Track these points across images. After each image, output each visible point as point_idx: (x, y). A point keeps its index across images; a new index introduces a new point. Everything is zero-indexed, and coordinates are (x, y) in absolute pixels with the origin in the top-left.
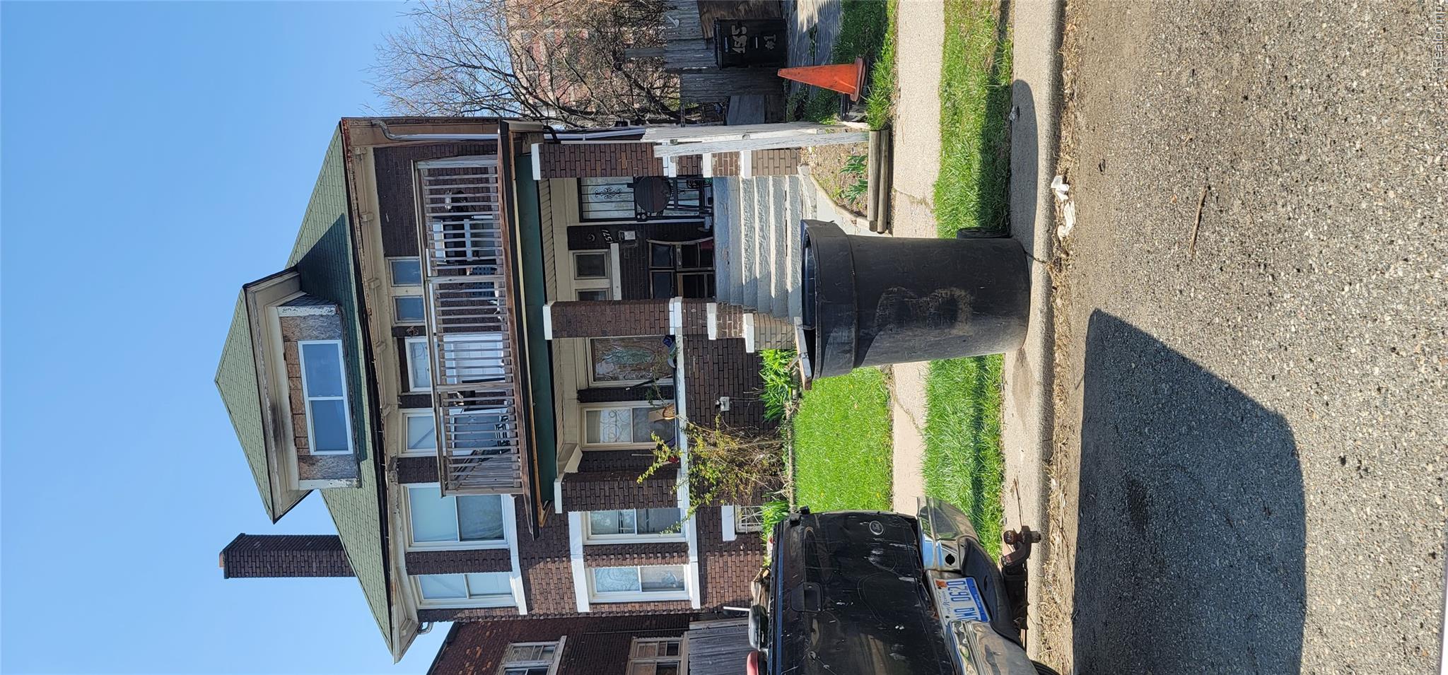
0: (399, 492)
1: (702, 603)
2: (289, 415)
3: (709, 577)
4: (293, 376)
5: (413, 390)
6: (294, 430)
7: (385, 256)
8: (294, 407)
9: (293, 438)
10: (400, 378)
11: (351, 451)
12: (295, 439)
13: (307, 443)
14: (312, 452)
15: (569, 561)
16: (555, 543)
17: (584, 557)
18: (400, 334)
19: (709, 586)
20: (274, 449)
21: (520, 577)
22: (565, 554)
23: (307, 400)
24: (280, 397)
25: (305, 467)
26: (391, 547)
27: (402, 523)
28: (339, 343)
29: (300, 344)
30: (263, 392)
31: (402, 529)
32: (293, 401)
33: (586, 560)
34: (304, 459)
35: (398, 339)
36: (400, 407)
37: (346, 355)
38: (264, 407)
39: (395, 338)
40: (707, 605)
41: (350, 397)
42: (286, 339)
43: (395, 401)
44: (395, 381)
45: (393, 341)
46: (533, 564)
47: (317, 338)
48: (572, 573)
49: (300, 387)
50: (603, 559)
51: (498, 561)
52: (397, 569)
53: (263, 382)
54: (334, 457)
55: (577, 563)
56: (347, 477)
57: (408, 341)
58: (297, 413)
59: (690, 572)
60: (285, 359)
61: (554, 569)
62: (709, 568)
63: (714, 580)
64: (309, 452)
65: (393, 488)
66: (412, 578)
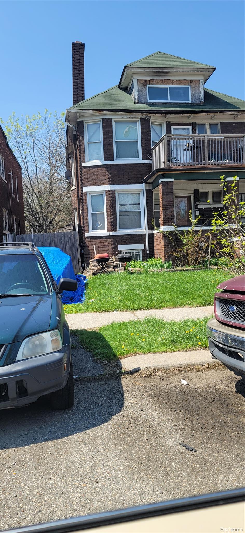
0: (138, 118)
1: (87, 237)
2: (163, 79)
3: (100, 240)
4: (177, 82)
5: (172, 127)
6: (157, 80)
7: (221, 123)
8: (166, 81)
9: (154, 78)
10: (176, 123)
11: (149, 101)
12: (153, 79)
13: (152, 84)
14: (148, 86)
15: (109, 184)
16: (117, 179)
17: (111, 190)
18: (193, 125)
19: (97, 240)
20: (154, 71)
21: (102, 164)
22: (113, 182)
23: (169, 86)
24: (170, 76)
25: (142, 82)
26: (118, 113)
27: (125, 118)
28: (190, 102)
29: (189, 87)
30: (176, 70)
31: (123, 118)
32: (168, 81)
33: (109, 191)
34: (145, 83)
35: (191, 124)
36: (166, 122)
37: (186, 104)
38: (170, 69)
39: (191, 123)
40: (86, 239)
41: (170, 103)
42: (191, 81)
43: (169, 120)
44: (176, 121)
45: (190, 122)
46: (108, 170)
47: (192, 93)
48: (103, 185)
49: (173, 84)
50: (110, 198)
51: (108, 155)
52: (106, 114)
53: (180, 70)
54: (147, 94)
55: (108, 187)
56: (138, 99)
57: (190, 128)
58: (163, 82)
59: (104, 232)
60: (184, 80)
61: (105, 178)
62: (105, 240)
63: (99, 242)
64: (148, 84)
65: (140, 116)
66: (101, 120)
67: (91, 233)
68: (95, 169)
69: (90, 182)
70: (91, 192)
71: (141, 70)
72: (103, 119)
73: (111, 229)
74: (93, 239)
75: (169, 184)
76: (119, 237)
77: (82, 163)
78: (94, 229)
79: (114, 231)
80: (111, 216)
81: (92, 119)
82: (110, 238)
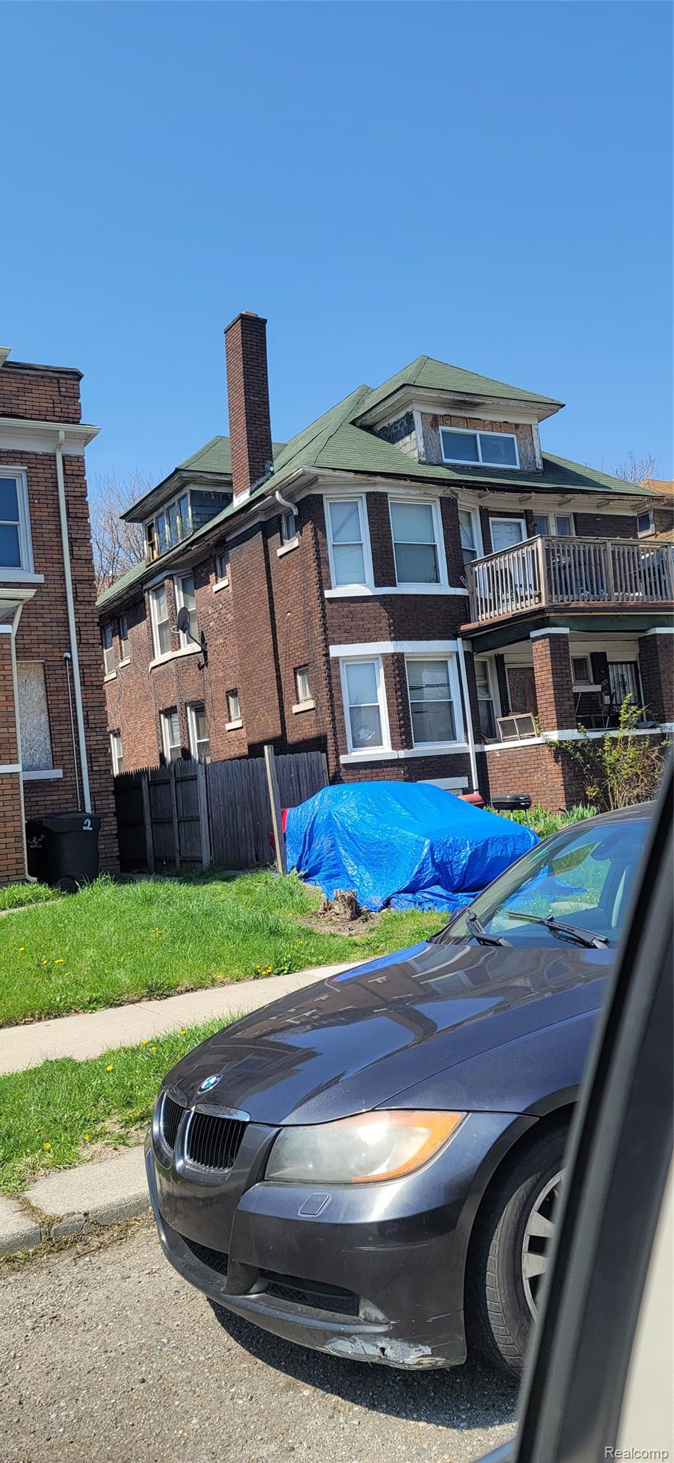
0: (435, 496)
2: (467, 416)
3: (377, 770)
4: (493, 425)
5: (491, 519)
6: (456, 417)
7: (575, 515)
8: (472, 420)
9: (451, 414)
10: (496, 510)
11: (445, 460)
12: (449, 415)
13: (447, 425)
14: (441, 428)
15: (392, 640)
16: (406, 628)
17: (395, 654)
18: (527, 515)
19: (368, 771)
20: (457, 398)
21: (372, 594)
22: (398, 636)
23: (478, 433)
24: (480, 411)
25: (430, 419)
26: (402, 482)
27: (413, 495)
28: (518, 467)
29: (513, 436)
30: (497, 400)
31: (408, 494)
32: (476, 421)
33: (393, 655)
34: (435, 421)
35: (522, 514)
36: (481, 507)
37: (512, 471)
38: (486, 398)
39: (523, 512)
41: (484, 468)
42: (517, 426)
43: (485, 504)
44: (501, 507)
45: (521, 510)
46: (386, 607)
47: (520, 451)
48: (377, 641)
49: (486, 429)
50: (394, 671)
51: (384, 574)
52: (375, 484)
53: (503, 402)
54: (440, 445)
55: (388, 647)
56: (426, 453)
57: (523, 522)
58: (468, 422)
59: (385, 751)
60: (505, 422)
61: (381, 625)
62: (389, 769)
63: (374, 775)
64: (441, 425)
65: (439, 491)
66: (364, 497)
67: (353, 754)
68: (355, 605)
69: (346, 635)
70: (348, 658)
71: (434, 394)
72: (368, 494)
73: (402, 744)
74: (360, 768)
75: (561, 640)
76: (419, 763)
77: (325, 592)
78: (356, 745)
79: (408, 749)
80: (399, 714)
81: (344, 491)
82: (399, 766)
